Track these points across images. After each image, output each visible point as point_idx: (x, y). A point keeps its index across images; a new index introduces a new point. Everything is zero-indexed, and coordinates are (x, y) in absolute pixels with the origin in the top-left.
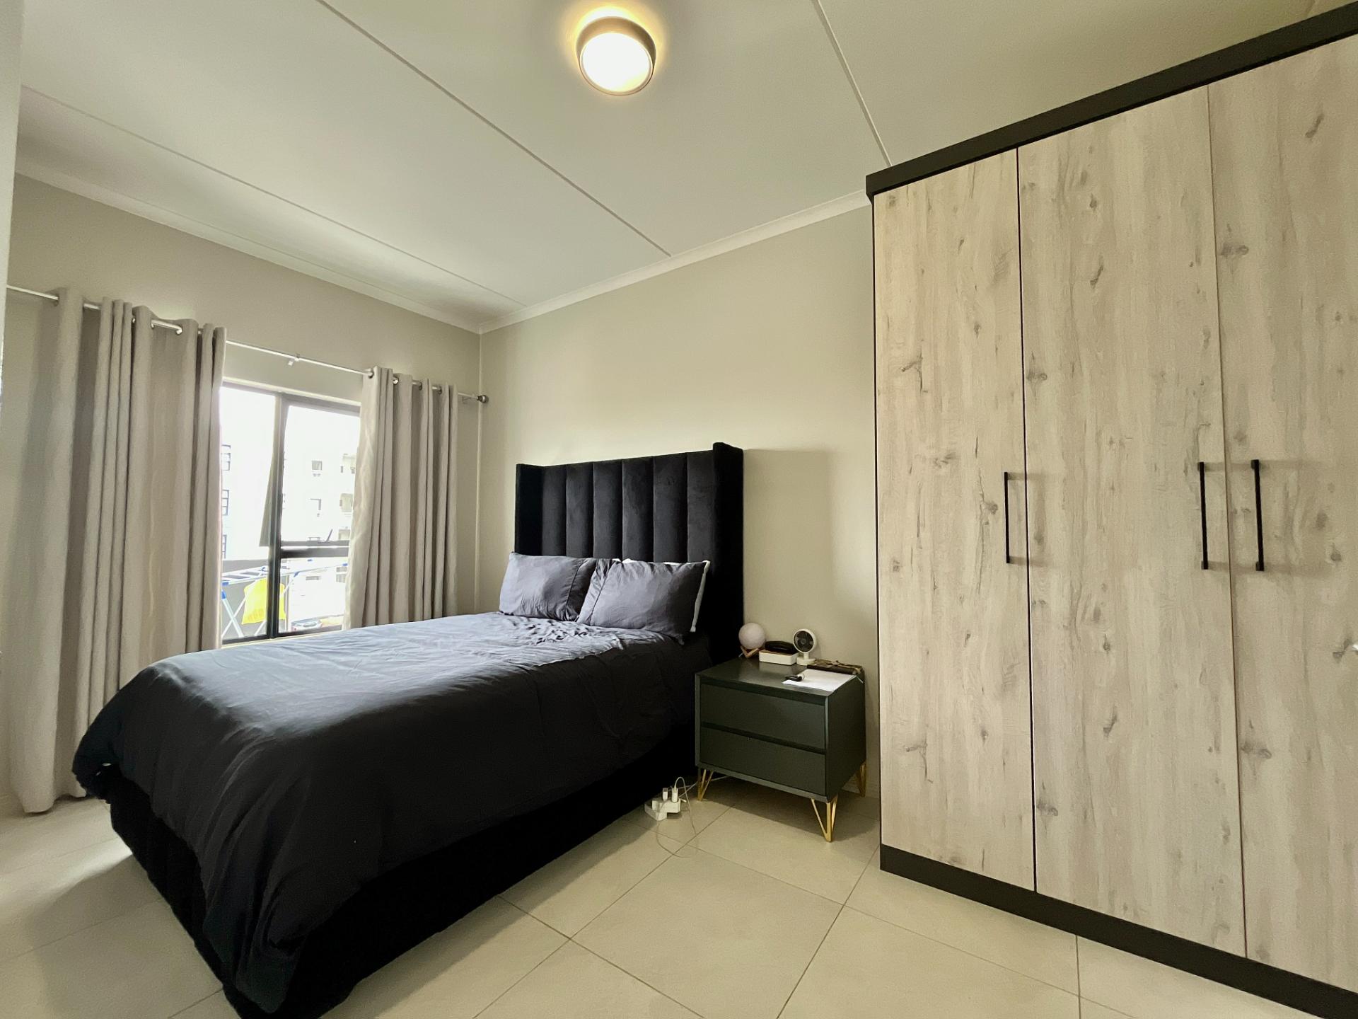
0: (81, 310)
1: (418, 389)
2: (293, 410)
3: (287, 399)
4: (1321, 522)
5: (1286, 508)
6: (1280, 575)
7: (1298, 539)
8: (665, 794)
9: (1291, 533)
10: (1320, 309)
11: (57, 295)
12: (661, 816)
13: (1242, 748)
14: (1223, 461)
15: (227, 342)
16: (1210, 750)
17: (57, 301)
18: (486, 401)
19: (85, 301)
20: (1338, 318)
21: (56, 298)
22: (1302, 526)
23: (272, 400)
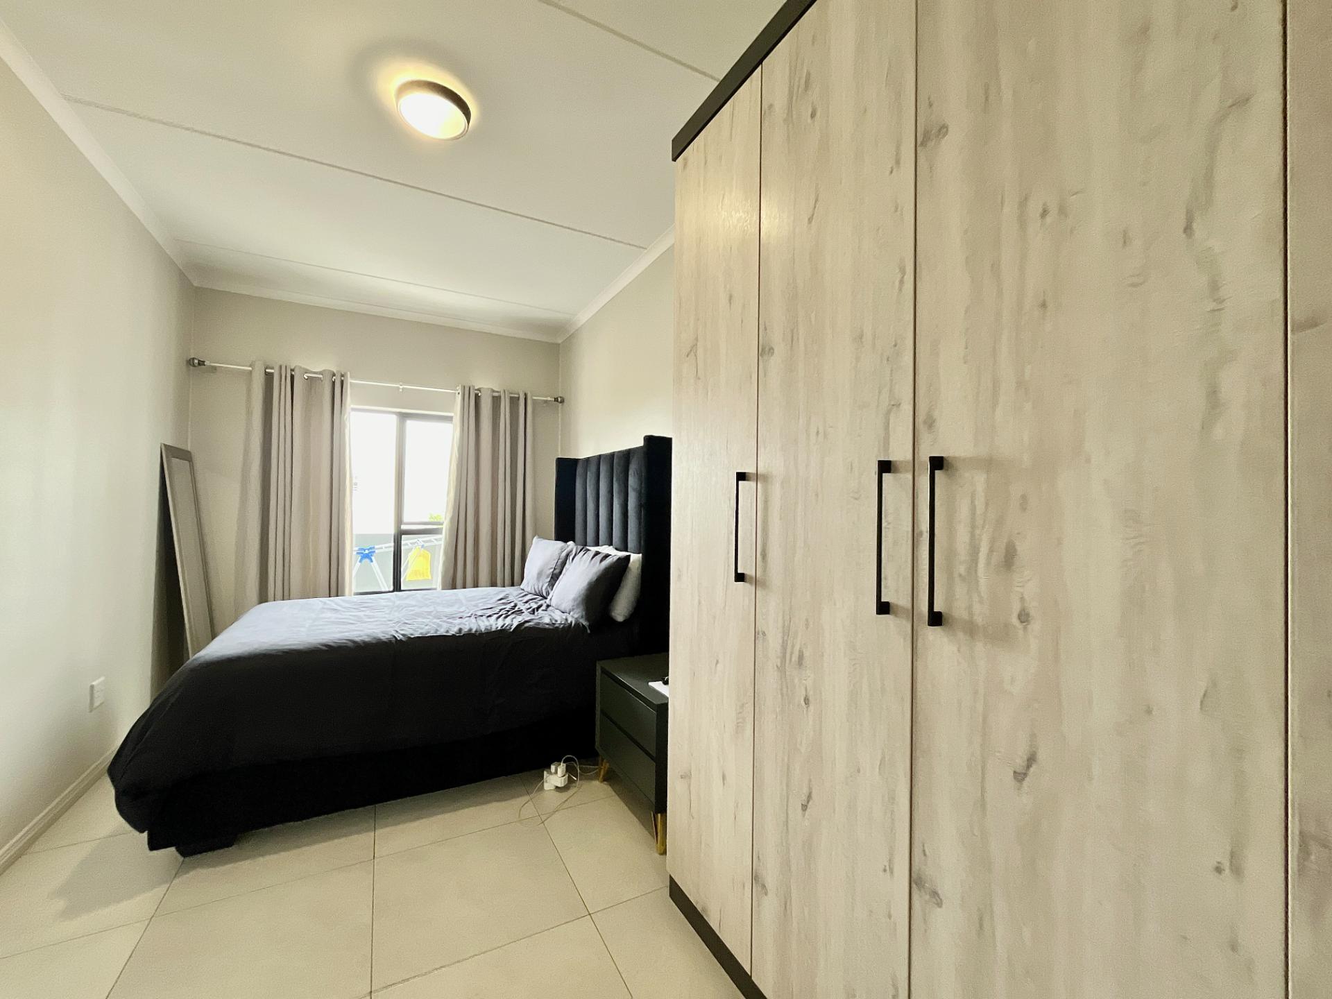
0: (263, 375)
1: (496, 400)
2: (410, 424)
3: (404, 417)
4: (1009, 559)
5: (972, 535)
6: (961, 635)
7: (983, 581)
8: (553, 768)
9: (976, 571)
10: (1023, 203)
11: (250, 366)
12: (547, 786)
13: (914, 881)
14: (911, 458)
15: (350, 381)
16: (885, 870)
17: (251, 372)
18: (562, 401)
19: (266, 368)
20: (1044, 213)
21: (250, 369)
22: (988, 563)
23: (394, 417)
